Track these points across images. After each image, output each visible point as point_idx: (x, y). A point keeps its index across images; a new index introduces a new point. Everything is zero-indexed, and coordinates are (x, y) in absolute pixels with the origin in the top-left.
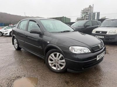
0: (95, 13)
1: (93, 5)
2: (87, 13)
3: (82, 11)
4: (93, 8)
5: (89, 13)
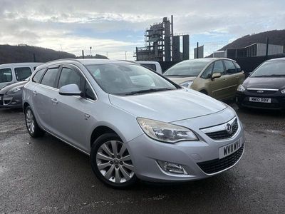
0: (178, 37)
1: (172, 16)
2: (159, 35)
3: (148, 31)
4: (172, 24)
5: (164, 36)
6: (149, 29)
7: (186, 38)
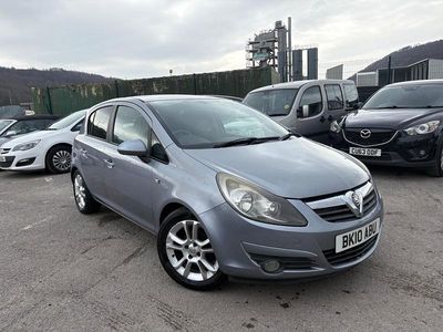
0: (300, 52)
1: (290, 19)
2: (269, 50)
3: (251, 43)
4: (289, 31)
5: (276, 51)
6: (253, 40)
7: (313, 53)
